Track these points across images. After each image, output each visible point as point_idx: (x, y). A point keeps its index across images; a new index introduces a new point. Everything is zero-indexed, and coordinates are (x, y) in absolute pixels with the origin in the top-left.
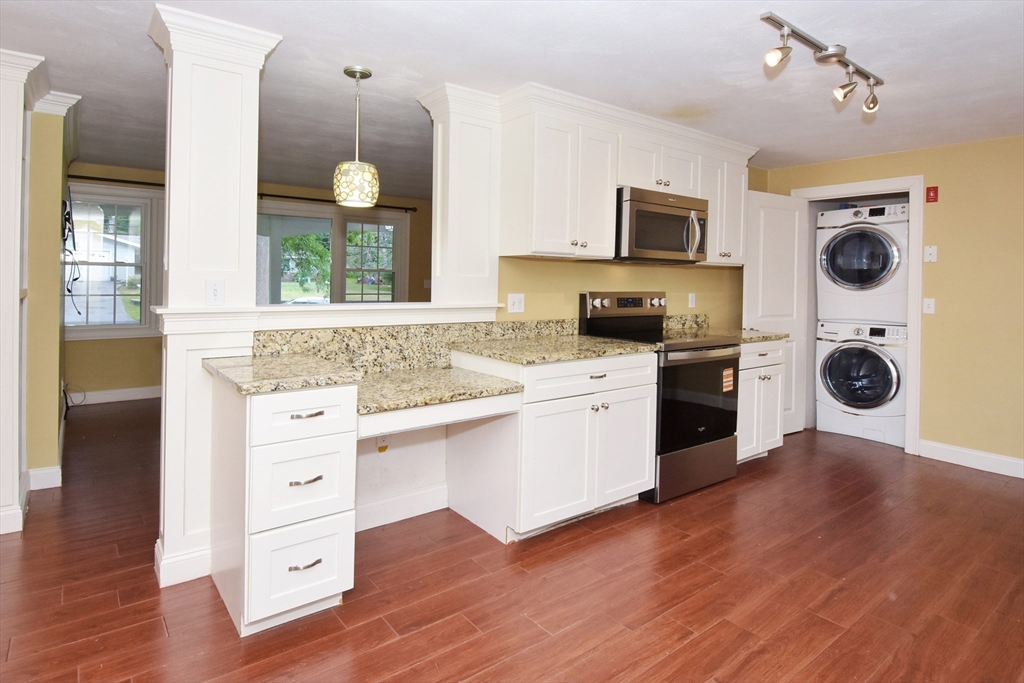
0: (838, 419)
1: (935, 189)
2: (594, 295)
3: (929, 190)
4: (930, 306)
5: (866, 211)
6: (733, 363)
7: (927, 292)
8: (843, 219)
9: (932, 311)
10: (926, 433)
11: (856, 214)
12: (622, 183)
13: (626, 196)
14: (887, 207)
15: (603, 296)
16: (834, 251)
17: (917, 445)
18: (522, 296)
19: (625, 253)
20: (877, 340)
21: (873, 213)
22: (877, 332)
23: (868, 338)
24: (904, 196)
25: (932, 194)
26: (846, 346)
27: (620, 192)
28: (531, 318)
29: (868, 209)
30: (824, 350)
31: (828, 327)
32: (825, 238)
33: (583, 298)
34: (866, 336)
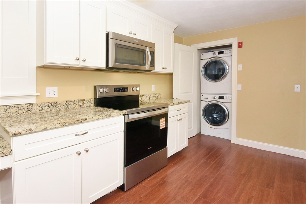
0: (209, 130)
1: (242, 43)
3: (239, 43)
4: (240, 87)
5: (217, 52)
6: (165, 115)
7: (239, 83)
8: (208, 56)
9: (240, 89)
10: (239, 135)
11: (214, 54)
13: (110, 37)
14: (224, 51)
16: (206, 68)
17: (236, 140)
18: (56, 88)
19: (110, 65)
20: (221, 100)
21: (220, 53)
22: (221, 98)
23: (218, 100)
24: (230, 46)
25: (240, 45)
26: (211, 103)
27: (107, 35)
29: (218, 52)
30: (203, 105)
31: (205, 96)
32: (203, 63)
33: (95, 88)
34: (217, 99)
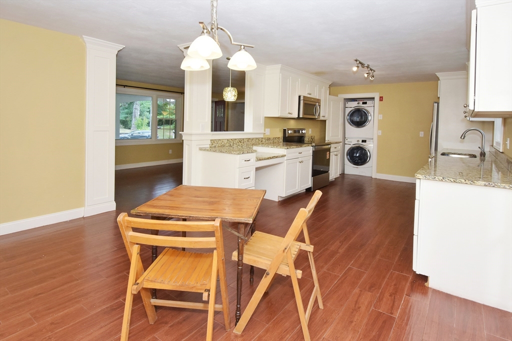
0: (352, 170)
1: (382, 97)
2: (289, 129)
3: (380, 97)
4: (380, 133)
5: (361, 102)
6: (329, 150)
7: (379, 129)
8: (354, 105)
9: (380, 134)
10: (378, 171)
11: (358, 103)
12: (300, 94)
13: (302, 98)
14: (368, 102)
15: (291, 129)
16: (352, 114)
17: (376, 175)
18: (269, 129)
19: (301, 116)
20: (364, 143)
21: (363, 103)
22: (364, 141)
23: (361, 143)
24: (373, 99)
25: (381, 99)
26: (354, 146)
27: (300, 97)
28: (272, 137)
29: (362, 102)
30: (347, 148)
31: (349, 140)
32: (348, 111)
33: (285, 130)
34: (360, 142)
